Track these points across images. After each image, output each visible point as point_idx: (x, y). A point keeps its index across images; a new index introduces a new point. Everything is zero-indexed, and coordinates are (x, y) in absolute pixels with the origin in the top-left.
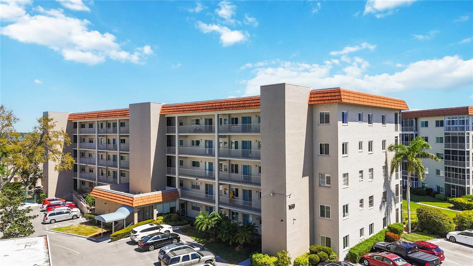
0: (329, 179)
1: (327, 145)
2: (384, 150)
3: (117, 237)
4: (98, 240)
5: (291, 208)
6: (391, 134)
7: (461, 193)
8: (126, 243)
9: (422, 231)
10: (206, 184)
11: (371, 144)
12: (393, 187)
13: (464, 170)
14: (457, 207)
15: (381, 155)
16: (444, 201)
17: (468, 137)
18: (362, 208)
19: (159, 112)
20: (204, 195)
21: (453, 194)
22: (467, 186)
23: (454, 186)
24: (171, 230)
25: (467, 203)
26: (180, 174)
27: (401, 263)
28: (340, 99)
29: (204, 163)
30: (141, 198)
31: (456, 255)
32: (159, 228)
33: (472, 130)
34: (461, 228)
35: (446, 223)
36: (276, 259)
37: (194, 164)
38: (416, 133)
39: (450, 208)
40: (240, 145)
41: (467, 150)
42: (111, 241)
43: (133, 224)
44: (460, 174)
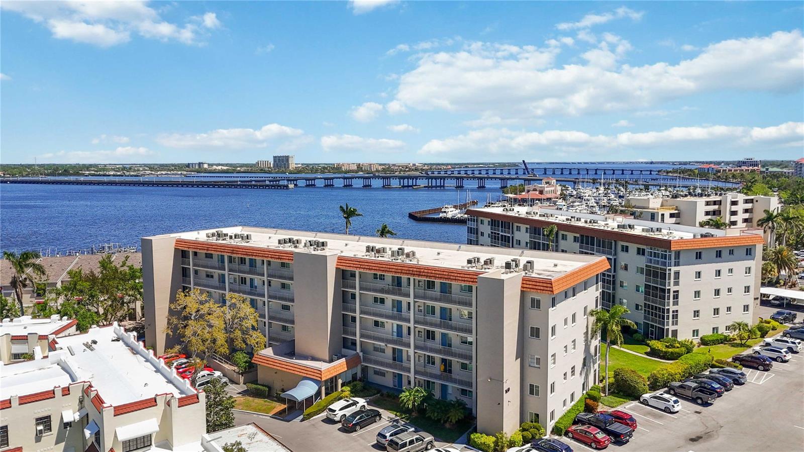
0: (538, 360)
1: (538, 329)
2: (586, 316)
3: (310, 416)
4: (286, 418)
5: (506, 392)
6: (591, 296)
7: (660, 334)
8: (322, 421)
9: (618, 393)
10: (393, 348)
11: (574, 316)
12: (592, 351)
13: (664, 309)
14: (654, 353)
15: (583, 323)
16: (641, 342)
17: (670, 274)
18: (565, 381)
19: (335, 266)
20: (391, 361)
21: (652, 334)
22: (666, 327)
23: (652, 326)
24: (366, 404)
25: (664, 350)
26: (362, 336)
27: (601, 436)
28: (552, 291)
29: (391, 325)
30: (328, 370)
31: (647, 421)
32: (355, 403)
33: (675, 266)
34: (654, 387)
35: (640, 386)
36: (494, 439)
37: (376, 323)
38: (615, 257)
39: (647, 354)
40: (438, 311)
41: (667, 288)
42: (302, 420)
43: (321, 398)
44: (661, 314)
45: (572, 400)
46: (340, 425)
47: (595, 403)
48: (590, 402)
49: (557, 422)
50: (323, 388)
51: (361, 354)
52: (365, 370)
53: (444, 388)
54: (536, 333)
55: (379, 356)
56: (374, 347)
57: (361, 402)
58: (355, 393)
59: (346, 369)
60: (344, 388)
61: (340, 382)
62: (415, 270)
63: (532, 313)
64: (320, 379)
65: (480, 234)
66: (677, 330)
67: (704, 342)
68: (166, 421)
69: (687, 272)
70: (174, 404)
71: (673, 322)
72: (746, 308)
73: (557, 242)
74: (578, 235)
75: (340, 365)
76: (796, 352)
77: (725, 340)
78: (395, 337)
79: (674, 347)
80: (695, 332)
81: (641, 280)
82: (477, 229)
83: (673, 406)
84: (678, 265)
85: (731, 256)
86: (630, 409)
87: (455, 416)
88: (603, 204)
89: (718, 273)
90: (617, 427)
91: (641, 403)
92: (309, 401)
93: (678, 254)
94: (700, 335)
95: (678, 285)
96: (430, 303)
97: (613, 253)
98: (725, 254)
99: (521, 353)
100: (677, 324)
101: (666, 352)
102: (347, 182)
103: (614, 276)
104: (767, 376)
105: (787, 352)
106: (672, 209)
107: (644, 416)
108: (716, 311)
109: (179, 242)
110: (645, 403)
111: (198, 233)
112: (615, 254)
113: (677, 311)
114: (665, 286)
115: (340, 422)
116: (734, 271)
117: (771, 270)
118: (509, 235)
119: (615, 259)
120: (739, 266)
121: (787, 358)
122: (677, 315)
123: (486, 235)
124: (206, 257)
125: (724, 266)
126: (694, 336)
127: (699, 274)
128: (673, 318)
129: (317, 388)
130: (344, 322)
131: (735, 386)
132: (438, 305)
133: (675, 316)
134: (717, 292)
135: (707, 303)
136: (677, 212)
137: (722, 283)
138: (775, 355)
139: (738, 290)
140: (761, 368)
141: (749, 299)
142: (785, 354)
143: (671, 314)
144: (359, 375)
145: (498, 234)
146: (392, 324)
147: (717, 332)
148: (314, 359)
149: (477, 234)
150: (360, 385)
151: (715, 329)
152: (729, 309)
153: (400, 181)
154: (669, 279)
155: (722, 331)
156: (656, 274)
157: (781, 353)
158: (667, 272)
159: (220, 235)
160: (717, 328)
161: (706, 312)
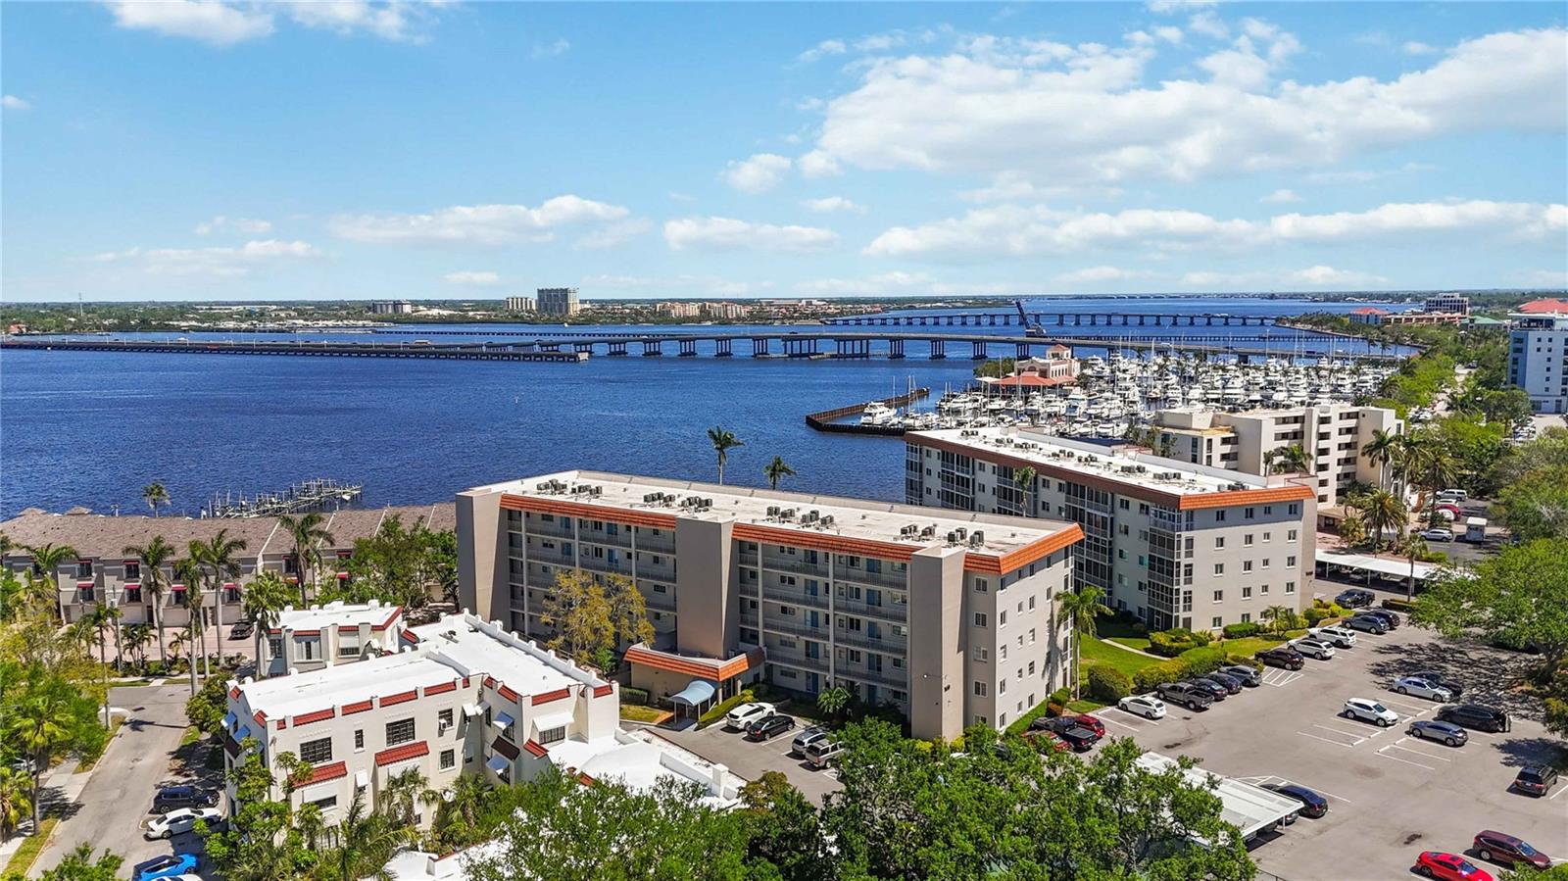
0: (984, 653)
1: (984, 616)
2: (1050, 600)
3: (705, 724)
4: (675, 727)
5: (946, 690)
6: (1058, 575)
7: (1167, 623)
8: (722, 730)
9: (1092, 697)
10: (807, 641)
11: (1032, 600)
12: (1060, 643)
13: (1172, 590)
14: (1156, 649)
15: (1045, 608)
16: (1144, 635)
17: (1179, 541)
18: (1020, 679)
19: (730, 536)
20: (803, 658)
21: (1158, 624)
22: (1175, 614)
23: (1158, 613)
24: (774, 710)
25: (1167, 644)
26: (766, 626)
27: (1057, 741)
28: (1000, 571)
29: (803, 611)
30: (726, 668)
31: (1118, 726)
32: (761, 709)
33: (1187, 530)
34: (1141, 690)
35: (1119, 688)
36: (931, 745)
37: (784, 610)
38: (1112, 515)
39: (1146, 650)
40: (863, 594)
41: (1176, 560)
42: (696, 729)
43: (717, 704)
44: (1166, 595)
45: (1031, 702)
46: (745, 734)
47: (1059, 707)
48: (1053, 706)
49: (1009, 728)
50: (720, 691)
51: (765, 649)
52: (769, 669)
53: (872, 690)
54: (982, 620)
55: (787, 652)
56: (781, 641)
57: (769, 707)
58: (759, 697)
59: (747, 668)
60: (744, 692)
61: (740, 683)
62: (835, 543)
63: (979, 597)
64: (716, 679)
65: (925, 472)
66: (1190, 618)
67: (1228, 634)
68: (580, 712)
69: (1203, 538)
70: (590, 692)
71: (1185, 606)
72: (1290, 587)
73: (1036, 490)
74: (1063, 482)
75: (739, 663)
76: (1348, 647)
77: (1256, 631)
78: (809, 627)
79: (1182, 641)
80: (1217, 621)
81: (1145, 548)
82: (921, 465)
83: (1155, 711)
84: (1192, 530)
85: (1268, 516)
86: (1104, 715)
88: (1154, 396)
89: (1249, 539)
90: (1079, 732)
91: (1119, 708)
92: (704, 706)
93: (1191, 514)
94: (1224, 625)
95: (1192, 556)
96: (855, 584)
97: (1109, 510)
98: (1259, 513)
99: (964, 645)
100: (1190, 610)
101: (1169, 648)
102: (687, 347)
103: (1110, 543)
104: (1294, 676)
105: (1328, 647)
106: (1227, 430)
107: (1119, 721)
108: (1247, 592)
109: (506, 498)
110: (1124, 708)
111: (522, 483)
112: (1113, 512)
113: (1190, 592)
114: (1173, 558)
115: (744, 730)
116: (1271, 536)
117: (1354, 530)
118: (968, 476)
119: (1112, 519)
120: (1279, 529)
121: (1328, 655)
122: (1190, 598)
123: (935, 474)
124: (543, 519)
125: (1257, 530)
126: (1214, 626)
127: (1221, 542)
128: (1185, 602)
129: (713, 690)
130: (743, 607)
131: (1244, 688)
132: (864, 587)
133: (1188, 599)
134: (1248, 566)
135: (1233, 581)
136: (1233, 435)
137: (1255, 553)
138: (1312, 650)
139: (1279, 563)
140: (1288, 666)
141: (1296, 574)
142: (1325, 649)
143: (1182, 596)
144: (762, 677)
145: (953, 474)
146: (805, 611)
147: (1248, 621)
148: (703, 655)
149: (921, 471)
150: (764, 688)
151: (1246, 617)
152: (1265, 588)
153: (785, 345)
154: (1179, 548)
155: (1256, 619)
156: (1161, 542)
157: (1320, 647)
158: (1176, 539)
159: (558, 488)
160: (1248, 615)
161: (1232, 593)
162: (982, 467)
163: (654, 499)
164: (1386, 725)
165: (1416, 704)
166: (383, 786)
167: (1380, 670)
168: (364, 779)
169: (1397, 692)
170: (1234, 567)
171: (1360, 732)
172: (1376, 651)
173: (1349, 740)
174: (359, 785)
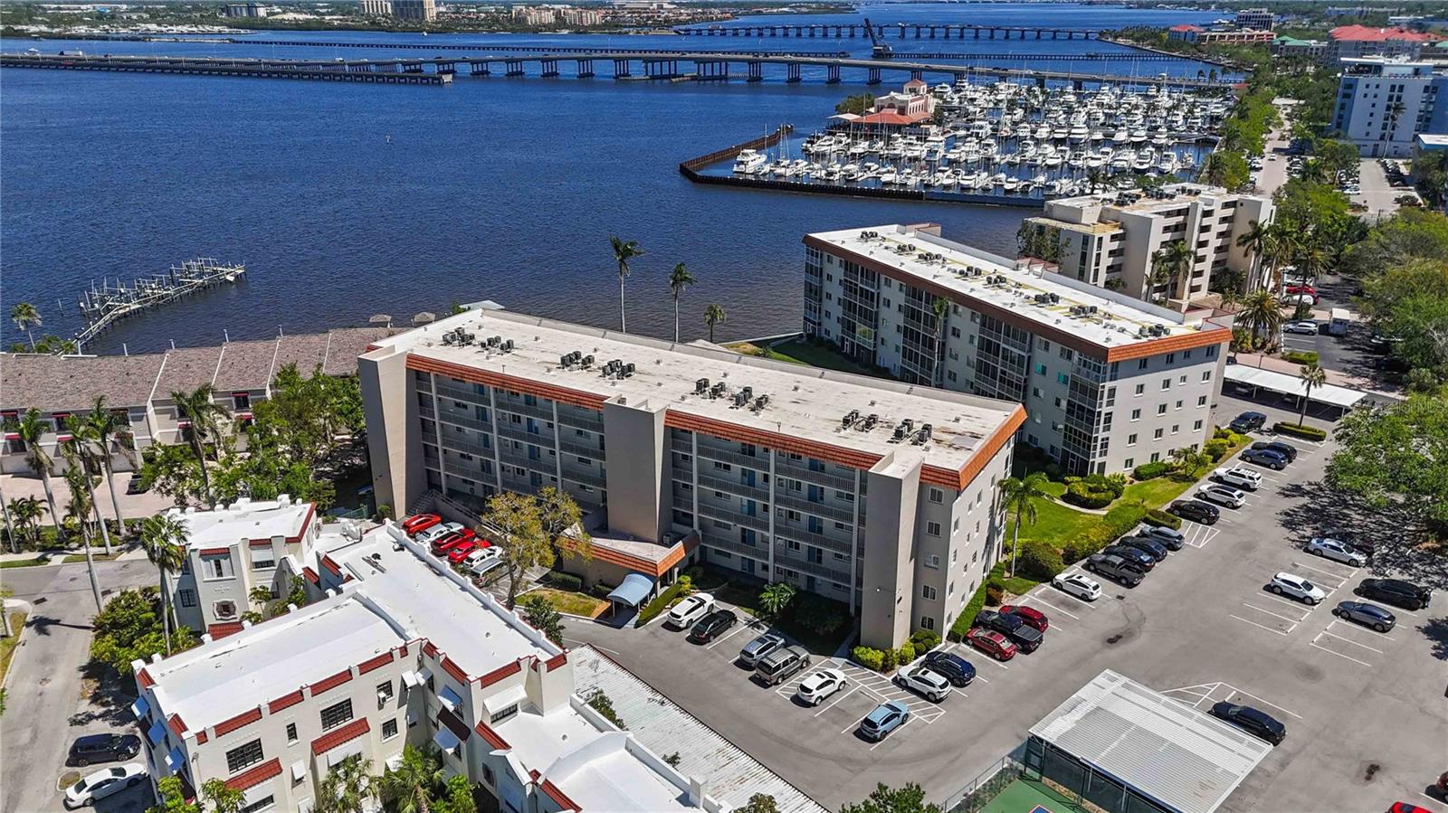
0: (936, 560)
1: (938, 526)
2: (993, 488)
3: (645, 620)
4: (614, 623)
5: (898, 602)
6: (1001, 458)
7: (1082, 469)
8: (663, 627)
9: (1026, 573)
10: (743, 529)
13: (1090, 438)
14: (1072, 497)
15: (988, 498)
16: (1058, 477)
17: (1102, 392)
18: (965, 573)
19: (663, 423)
21: (1072, 466)
22: (1091, 460)
23: (1073, 456)
24: (714, 602)
25: (1085, 493)
26: (700, 510)
27: (1006, 645)
28: (959, 486)
29: (739, 500)
30: (663, 559)
31: (1060, 614)
32: (701, 602)
33: (1111, 380)
34: (1070, 559)
35: (1055, 566)
36: (881, 655)
37: (719, 496)
38: (1029, 354)
39: (1062, 497)
40: (805, 490)
41: (1098, 410)
42: (637, 625)
43: (656, 596)
44: (1086, 442)
45: (972, 589)
46: (687, 634)
47: (998, 591)
48: (992, 592)
49: (955, 623)
50: (658, 584)
51: (700, 532)
52: (704, 552)
53: (812, 581)
54: (935, 529)
56: (717, 525)
57: (709, 599)
58: (697, 584)
59: (684, 555)
60: (681, 578)
61: (676, 570)
63: (932, 507)
64: (654, 573)
65: (825, 277)
66: (1105, 463)
67: (1138, 475)
69: (1125, 386)
70: (542, 665)
71: (1101, 452)
72: (1198, 425)
73: (947, 315)
74: (978, 313)
75: (676, 551)
76: (1254, 490)
77: (1166, 471)
78: (745, 515)
79: (1098, 491)
80: (1129, 462)
81: (1064, 393)
82: (821, 269)
83: (1092, 593)
84: (1115, 380)
85: (1187, 360)
86: (1039, 597)
87: (832, 626)
89: (1167, 383)
90: (1024, 632)
91: (1054, 586)
93: (1116, 365)
94: (1135, 465)
95: (1112, 405)
96: (795, 479)
97: (1027, 348)
98: (1178, 358)
99: (916, 554)
101: (1088, 499)
103: (1025, 380)
104: (1211, 531)
106: (1116, 226)
107: (1057, 606)
108: (1159, 433)
109: (411, 359)
110: (1059, 586)
111: (426, 330)
112: (1030, 350)
113: (1108, 439)
114: (1095, 406)
115: (686, 628)
116: (1187, 378)
118: (872, 290)
119: (1029, 357)
120: (1196, 371)
121: (1239, 504)
122: (1107, 443)
123: (836, 281)
124: (453, 379)
125: (1174, 374)
126: (1126, 468)
127: (1140, 388)
128: (1102, 448)
129: (652, 584)
131: (1169, 553)
132: (805, 483)
133: (1105, 445)
134: (1163, 409)
135: (1147, 424)
136: (1121, 231)
138: (1224, 499)
139: (1191, 403)
140: (1204, 520)
141: (1203, 411)
142: (1237, 498)
143: (1099, 442)
144: (697, 558)
145: (856, 285)
146: (742, 499)
147: (1156, 460)
148: (637, 539)
149: (821, 276)
150: (700, 572)
151: (1155, 456)
152: (1176, 428)
153: (646, 67)
154: (1102, 398)
155: (1164, 457)
156: (1084, 390)
157: (1232, 496)
158: (1100, 390)
159: (463, 339)
160: (1157, 454)
161: (1146, 436)
162: (888, 283)
163: (571, 360)
164: (1313, 604)
165: (1334, 570)
166: (323, 774)
167: (1290, 522)
168: (301, 769)
169: (1313, 553)
170: (1150, 411)
171: (1290, 613)
172: (1280, 493)
173: (1282, 626)
174: (297, 777)
